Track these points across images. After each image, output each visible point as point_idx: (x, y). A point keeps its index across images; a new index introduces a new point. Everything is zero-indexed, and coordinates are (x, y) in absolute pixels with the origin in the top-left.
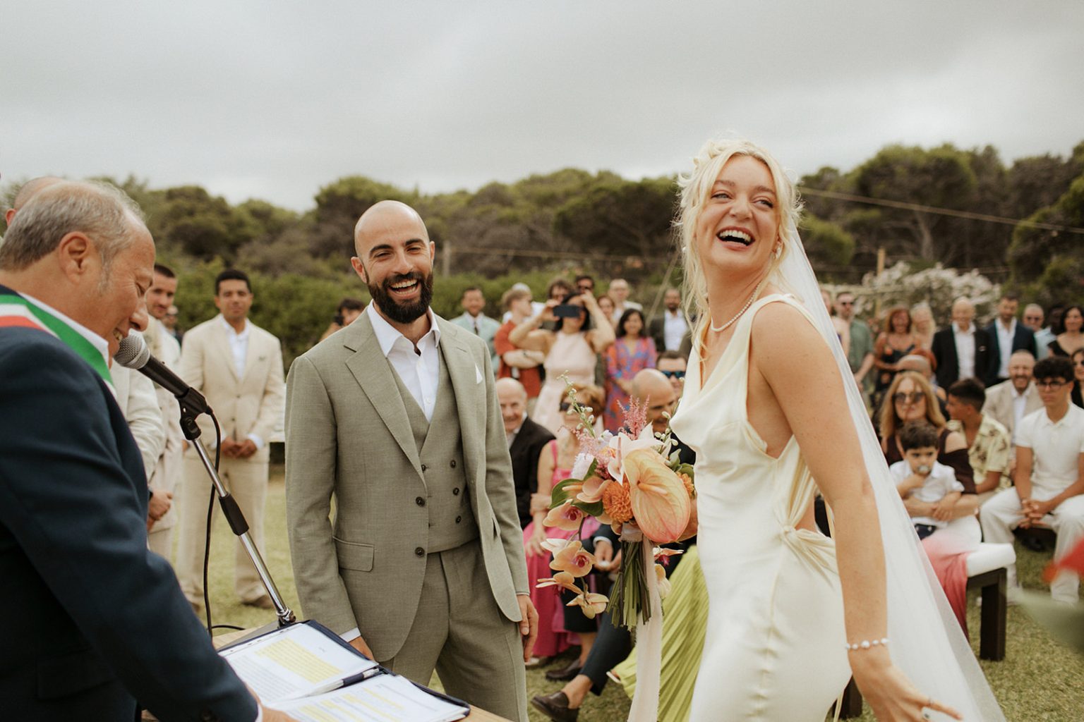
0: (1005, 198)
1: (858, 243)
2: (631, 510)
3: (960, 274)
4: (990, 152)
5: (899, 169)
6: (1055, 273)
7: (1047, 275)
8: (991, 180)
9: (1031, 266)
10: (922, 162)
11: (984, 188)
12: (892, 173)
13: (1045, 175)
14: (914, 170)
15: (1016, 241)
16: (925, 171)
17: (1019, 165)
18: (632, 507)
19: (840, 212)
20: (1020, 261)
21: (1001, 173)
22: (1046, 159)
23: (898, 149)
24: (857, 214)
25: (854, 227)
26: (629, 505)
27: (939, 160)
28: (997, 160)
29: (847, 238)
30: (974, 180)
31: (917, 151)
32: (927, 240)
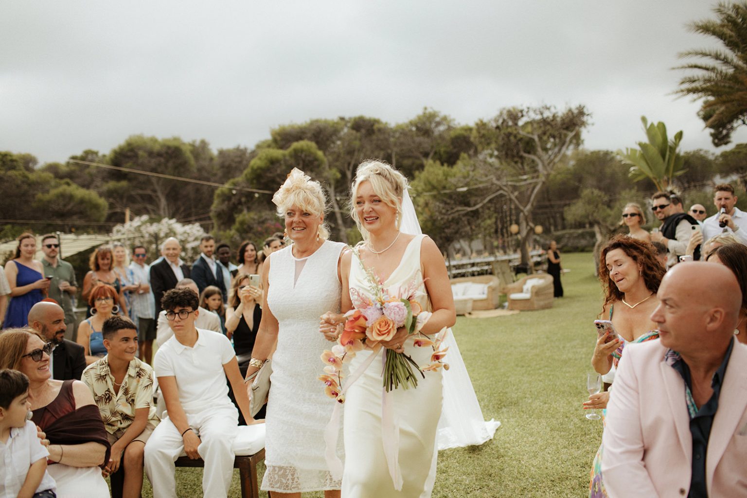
1: (111, 206)
3: (184, 226)
4: (204, 144)
5: (141, 153)
6: (242, 223)
7: (237, 225)
8: (205, 163)
9: (227, 219)
10: (157, 148)
12: (136, 156)
13: (237, 159)
14: (151, 154)
15: (216, 202)
16: (159, 155)
17: (221, 153)
19: (98, 182)
20: (219, 215)
21: (211, 159)
22: (238, 149)
23: (140, 137)
24: (112, 184)
25: (109, 194)
27: (169, 147)
28: (208, 150)
29: (103, 202)
30: (192, 161)
31: (154, 140)
32: (163, 202)
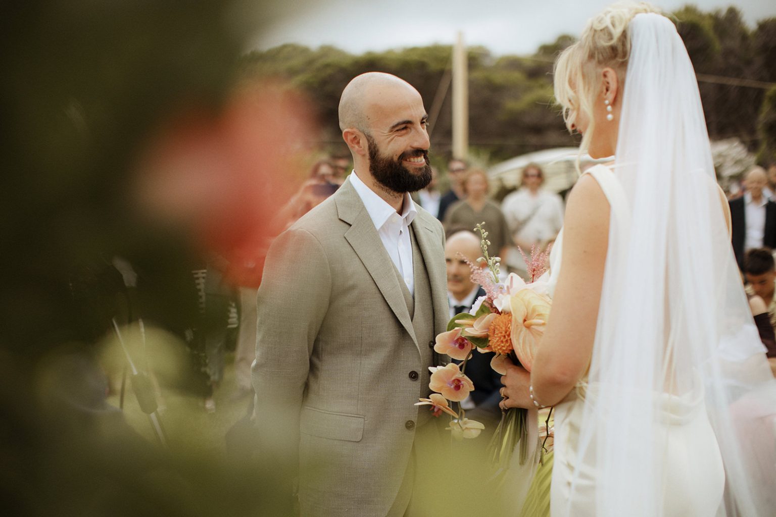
0: (749, 63)
2: (510, 339)
4: (733, 13)
8: (734, 43)
11: (728, 53)
15: (767, 107)
18: (511, 337)
21: (744, 36)
26: (509, 335)
28: (740, 23)
